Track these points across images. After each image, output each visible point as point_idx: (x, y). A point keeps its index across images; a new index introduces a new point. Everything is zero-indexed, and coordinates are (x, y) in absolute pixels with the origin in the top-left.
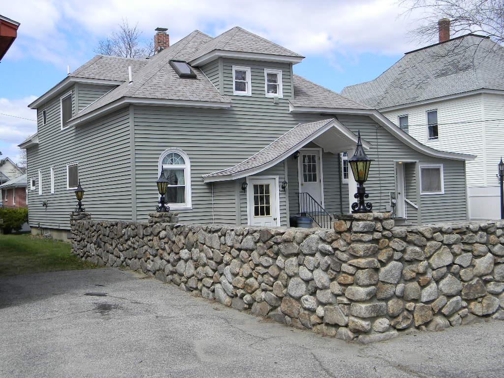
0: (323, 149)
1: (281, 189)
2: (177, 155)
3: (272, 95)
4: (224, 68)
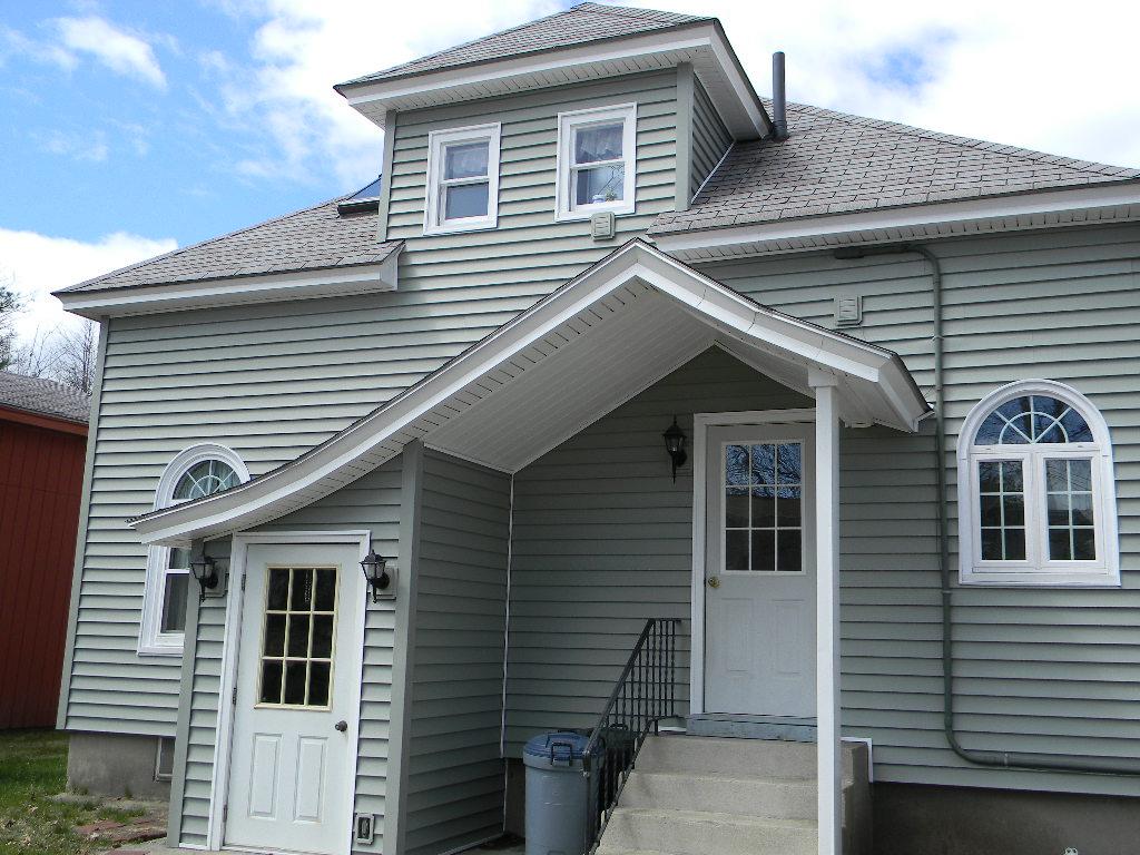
2: (223, 467)
3: (591, 209)
4: (400, 146)
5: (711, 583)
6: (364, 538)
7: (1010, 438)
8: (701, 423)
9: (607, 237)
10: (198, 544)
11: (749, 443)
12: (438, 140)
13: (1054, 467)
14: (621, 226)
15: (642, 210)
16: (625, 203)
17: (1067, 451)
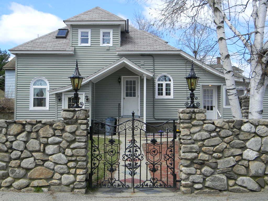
1: (86, 100)
2: (42, 81)
3: (105, 45)
4: (73, 31)
5: (124, 99)
6: (84, 93)
7: (162, 81)
8: (122, 77)
9: (108, 49)
10: (56, 94)
11: (129, 80)
12: (80, 31)
13: (167, 84)
14: (111, 48)
15: (114, 46)
16: (111, 45)
17: (168, 82)
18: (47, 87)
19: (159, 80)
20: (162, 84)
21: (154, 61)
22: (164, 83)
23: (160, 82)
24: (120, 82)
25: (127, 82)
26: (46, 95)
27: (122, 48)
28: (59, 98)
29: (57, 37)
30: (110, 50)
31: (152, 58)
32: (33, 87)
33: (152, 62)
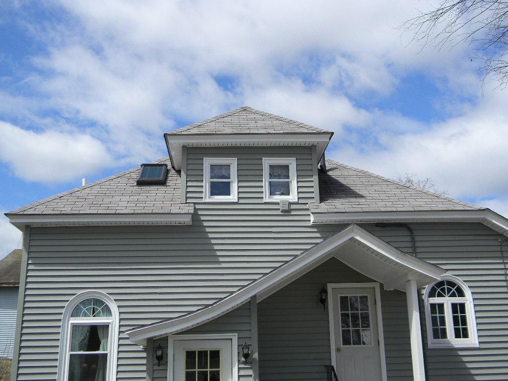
0: (382, 286)
1: (243, 359)
2: (99, 302)
3: (277, 198)
4: (190, 162)
5: (338, 350)
6: (235, 337)
7: (440, 295)
8: (330, 287)
9: (287, 211)
10: (150, 340)
11: (348, 295)
12: (208, 162)
13: (454, 306)
14: (293, 207)
15: (301, 201)
16: (293, 197)
17: (457, 300)
18: (113, 321)
19: (432, 294)
20: (441, 306)
21: (413, 241)
22: (447, 302)
23: (436, 300)
24: (324, 302)
25: (344, 300)
26: (107, 344)
27: (324, 207)
28: (159, 353)
29: (140, 183)
30: (293, 213)
31: (407, 233)
32: (71, 322)
33: (410, 245)
